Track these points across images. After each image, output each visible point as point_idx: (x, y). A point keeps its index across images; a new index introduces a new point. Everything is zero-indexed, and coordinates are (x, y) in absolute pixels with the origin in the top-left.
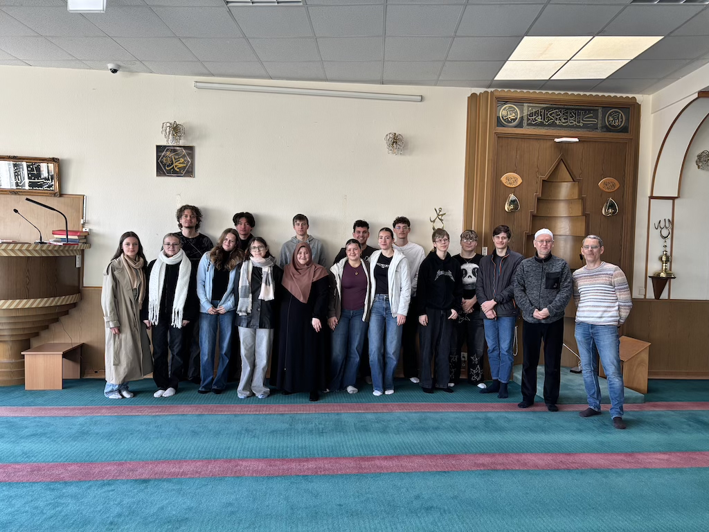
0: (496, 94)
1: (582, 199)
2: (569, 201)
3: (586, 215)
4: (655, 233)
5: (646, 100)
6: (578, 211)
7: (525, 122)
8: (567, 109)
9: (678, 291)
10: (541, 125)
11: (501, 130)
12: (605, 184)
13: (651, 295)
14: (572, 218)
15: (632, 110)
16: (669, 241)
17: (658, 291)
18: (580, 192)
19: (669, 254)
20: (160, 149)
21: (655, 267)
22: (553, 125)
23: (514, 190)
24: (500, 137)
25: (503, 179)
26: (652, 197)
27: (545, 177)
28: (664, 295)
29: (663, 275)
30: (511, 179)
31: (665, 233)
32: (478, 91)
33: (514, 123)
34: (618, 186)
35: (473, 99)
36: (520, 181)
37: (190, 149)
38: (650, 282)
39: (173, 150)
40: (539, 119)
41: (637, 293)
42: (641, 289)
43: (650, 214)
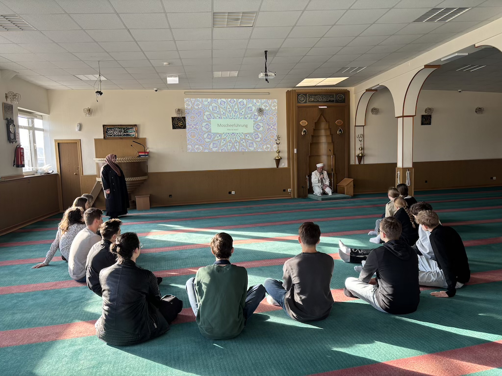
0: (297, 91)
1: (330, 129)
2: (325, 129)
3: (332, 135)
5: (352, 89)
6: (329, 133)
7: (308, 101)
8: (322, 95)
9: (368, 161)
10: (313, 101)
11: (299, 104)
12: (338, 122)
13: (357, 163)
14: (327, 136)
15: (347, 94)
16: (362, 142)
17: (360, 161)
18: (329, 126)
19: (363, 147)
21: (358, 152)
22: (318, 101)
23: (304, 127)
24: (299, 107)
25: (301, 123)
26: (355, 126)
27: (316, 121)
28: (362, 163)
29: (360, 155)
30: (304, 123)
31: (361, 139)
32: (290, 89)
33: (304, 102)
34: (342, 122)
35: (288, 93)
36: (307, 123)
37: (184, 118)
38: (356, 158)
39: (178, 119)
40: (313, 99)
41: (352, 163)
42: (354, 161)
43: (355, 132)
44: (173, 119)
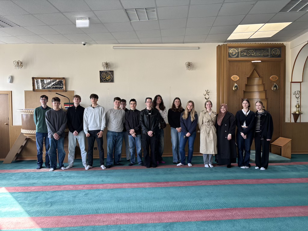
0: (228, 45)
1: (263, 84)
2: (258, 85)
3: (265, 91)
4: (293, 97)
5: (288, 44)
6: (262, 89)
7: (240, 55)
8: (256, 49)
9: (304, 119)
10: (246, 56)
11: (230, 59)
12: (272, 77)
13: (293, 121)
14: (260, 92)
15: (282, 48)
16: (299, 99)
17: (296, 119)
18: (263, 82)
19: (299, 104)
21: (294, 110)
22: (251, 56)
23: (236, 82)
24: (230, 61)
25: (232, 78)
26: (292, 82)
27: (248, 76)
28: (298, 121)
29: (297, 113)
30: (235, 78)
31: (297, 96)
32: (221, 44)
33: (235, 56)
34: (278, 78)
35: (219, 47)
36: (238, 78)
37: (112, 72)
38: (292, 116)
39: (106, 72)
40: (245, 54)
41: (287, 120)
42: (289, 119)
43: (291, 89)
44: (101, 72)
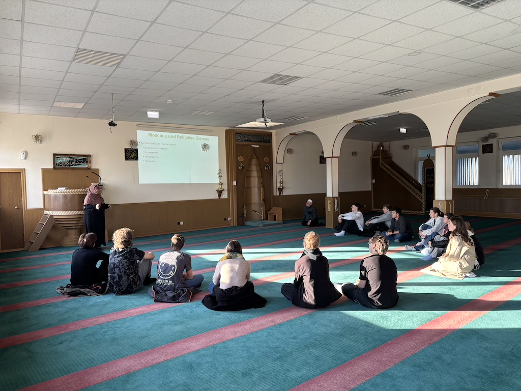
0: (235, 131)
1: (260, 165)
2: (256, 165)
3: (261, 170)
4: (278, 174)
5: (274, 133)
6: (258, 168)
7: (243, 140)
8: (254, 135)
9: (286, 193)
11: (237, 142)
12: (266, 159)
13: (278, 194)
14: (257, 171)
16: (282, 177)
17: (280, 193)
18: (259, 162)
19: (282, 181)
20: (126, 150)
21: (279, 185)
22: (251, 141)
23: (241, 162)
24: (236, 145)
25: (239, 159)
26: (276, 163)
27: (249, 157)
28: (282, 194)
29: (281, 188)
30: (241, 159)
31: (281, 174)
32: (228, 128)
33: (240, 140)
34: (268, 160)
35: (227, 131)
36: (243, 159)
37: (137, 150)
38: (278, 190)
39: (131, 150)
40: (247, 139)
41: (275, 194)
42: (276, 193)
43: (276, 168)
